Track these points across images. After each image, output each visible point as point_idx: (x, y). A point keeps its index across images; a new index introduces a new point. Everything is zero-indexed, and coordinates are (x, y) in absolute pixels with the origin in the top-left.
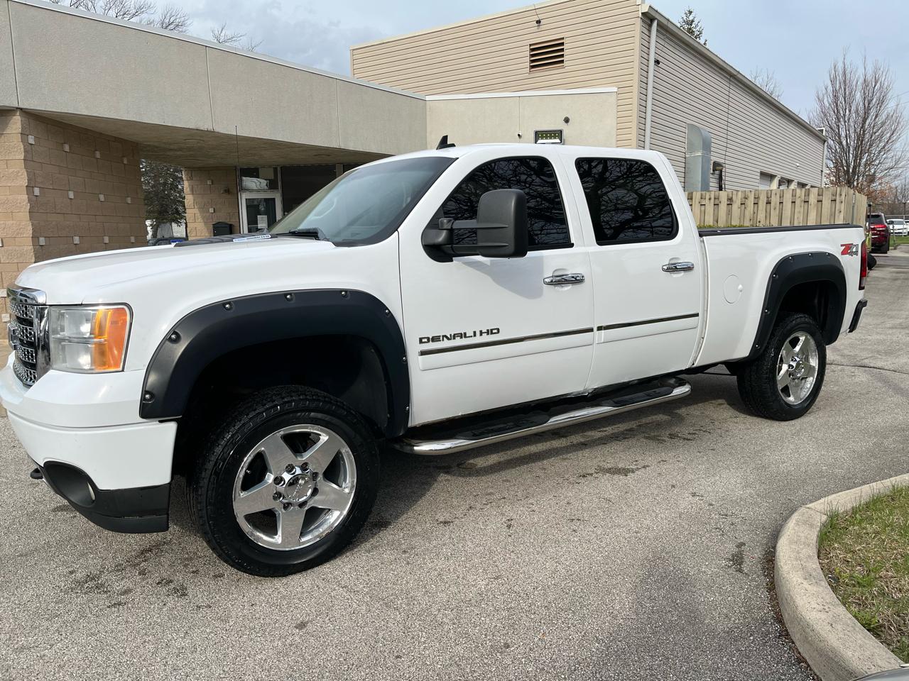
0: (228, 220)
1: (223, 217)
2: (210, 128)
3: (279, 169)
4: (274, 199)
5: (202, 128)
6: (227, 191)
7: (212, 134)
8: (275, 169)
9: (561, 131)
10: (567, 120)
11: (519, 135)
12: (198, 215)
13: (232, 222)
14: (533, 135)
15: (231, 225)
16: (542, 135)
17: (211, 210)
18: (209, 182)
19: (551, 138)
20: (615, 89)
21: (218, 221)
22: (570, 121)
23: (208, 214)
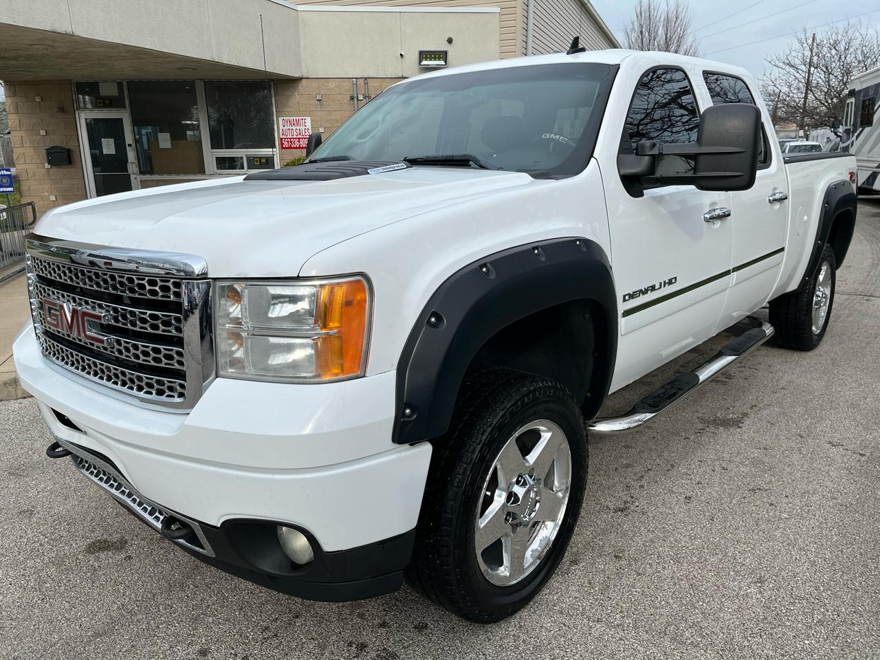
0: (65, 144)
1: (57, 141)
2: (69, 31)
3: (125, 84)
4: (122, 119)
5: (59, 31)
6: (62, 110)
7: (70, 38)
8: (120, 85)
9: (446, 53)
10: (450, 41)
11: (401, 55)
12: (26, 138)
13: (70, 145)
14: (417, 55)
15: (69, 150)
16: (426, 56)
17: (43, 133)
18: (38, 99)
19: (435, 60)
20: (498, 10)
21: (52, 145)
22: (453, 41)
23: (39, 137)
